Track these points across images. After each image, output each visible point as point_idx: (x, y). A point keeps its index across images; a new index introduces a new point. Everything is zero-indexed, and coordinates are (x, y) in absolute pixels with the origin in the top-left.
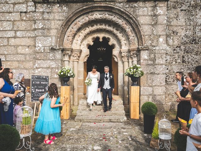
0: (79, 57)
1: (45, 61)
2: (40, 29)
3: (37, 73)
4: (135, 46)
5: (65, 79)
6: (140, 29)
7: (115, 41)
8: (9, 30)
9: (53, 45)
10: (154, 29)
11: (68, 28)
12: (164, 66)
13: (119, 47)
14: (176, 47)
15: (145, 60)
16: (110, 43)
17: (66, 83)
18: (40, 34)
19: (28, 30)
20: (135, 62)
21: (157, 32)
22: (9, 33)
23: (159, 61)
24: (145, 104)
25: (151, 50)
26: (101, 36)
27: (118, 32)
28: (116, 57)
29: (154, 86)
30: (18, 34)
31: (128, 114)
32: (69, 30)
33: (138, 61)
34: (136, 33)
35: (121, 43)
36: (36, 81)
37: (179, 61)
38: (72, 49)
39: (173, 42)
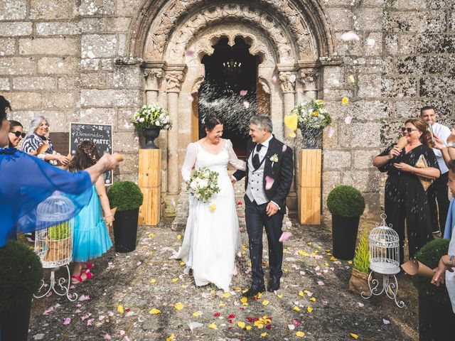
0: (181, 82)
1: (103, 91)
2: (89, 17)
3: (84, 118)
4: (310, 57)
5: (148, 133)
6: (323, 17)
7: (263, 44)
8: (20, 21)
9: (121, 53)
10: (355, 17)
11: (155, 16)
12: (377, 103)
13: (273, 60)
14: (406, 60)
15: (334, 88)
16: (253, 51)
17: (151, 142)
18: (91, 28)
19: (63, 20)
20: (311, 94)
21: (363, 23)
22: (19, 28)
23: (367, 92)
24: (337, 190)
25: (347, 65)
26: (232, 33)
27: (272, 24)
28: (267, 83)
29: (355, 149)
30: (41, 28)
31: (293, 212)
32: (158, 19)
33: (317, 91)
34: (312, 27)
35: (277, 49)
36: (81, 137)
37: (412, 91)
38: (165, 64)
39: (400, 47)
